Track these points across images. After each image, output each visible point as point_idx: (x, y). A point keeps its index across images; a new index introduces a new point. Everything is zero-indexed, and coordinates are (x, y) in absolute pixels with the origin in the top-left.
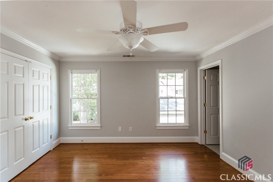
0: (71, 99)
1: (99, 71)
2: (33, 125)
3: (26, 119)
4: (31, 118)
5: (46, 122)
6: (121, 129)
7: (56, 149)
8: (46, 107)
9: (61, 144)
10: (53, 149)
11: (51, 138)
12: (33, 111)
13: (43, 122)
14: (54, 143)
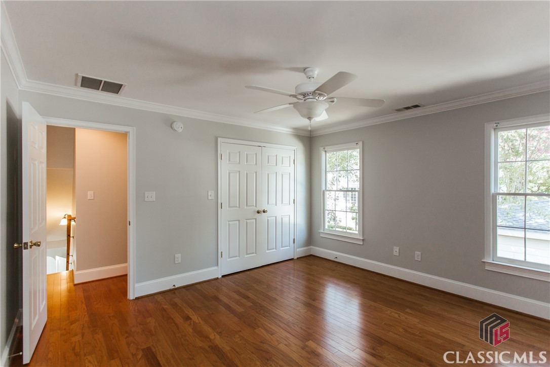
0: (324, 191)
1: (360, 144)
2: (268, 220)
3: (258, 212)
4: (264, 212)
5: (286, 220)
6: (398, 251)
7: (302, 259)
8: (286, 200)
9: (311, 255)
10: (298, 258)
11: (294, 242)
12: (268, 203)
13: (282, 218)
14: (300, 252)
